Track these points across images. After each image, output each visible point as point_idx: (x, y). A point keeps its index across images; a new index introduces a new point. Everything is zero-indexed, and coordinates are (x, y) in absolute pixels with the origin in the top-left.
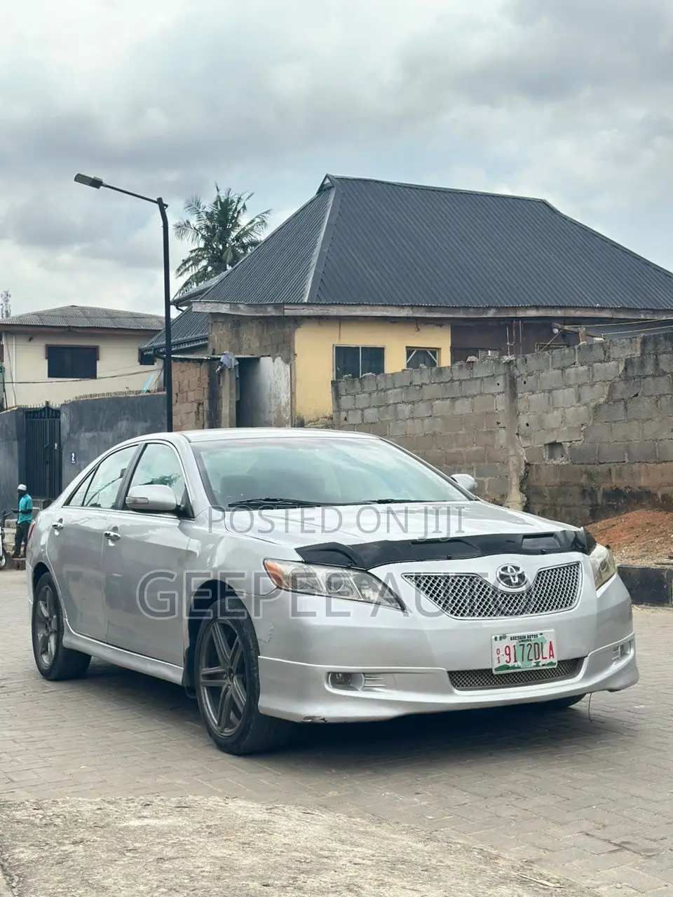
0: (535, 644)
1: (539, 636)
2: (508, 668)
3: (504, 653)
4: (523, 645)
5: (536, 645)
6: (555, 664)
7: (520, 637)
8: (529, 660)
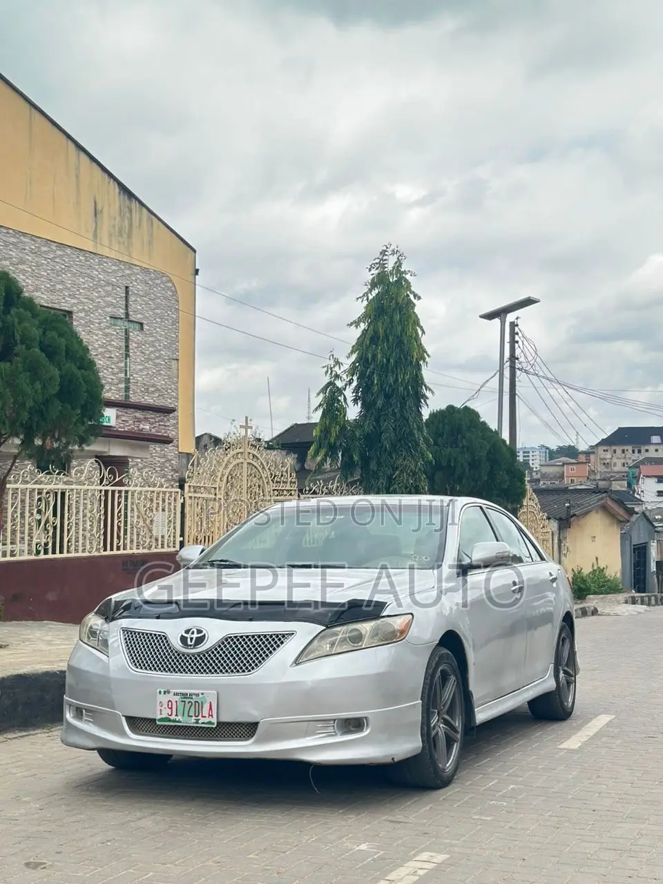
0: (196, 702)
1: (201, 696)
2: (170, 720)
3: (166, 707)
4: (185, 702)
5: (197, 704)
6: (213, 724)
7: (183, 694)
8: (189, 716)
